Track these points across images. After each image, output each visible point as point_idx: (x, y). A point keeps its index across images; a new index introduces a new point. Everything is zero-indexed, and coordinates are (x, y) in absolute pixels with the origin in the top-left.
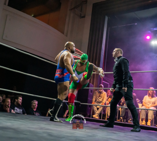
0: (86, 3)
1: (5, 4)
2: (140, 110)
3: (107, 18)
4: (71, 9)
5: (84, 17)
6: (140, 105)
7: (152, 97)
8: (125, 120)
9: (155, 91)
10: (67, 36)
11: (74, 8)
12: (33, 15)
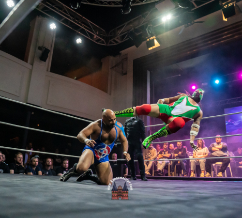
0: (127, 60)
1: (47, 71)
2: (191, 160)
3: (148, 73)
4: (112, 68)
5: (126, 74)
6: (191, 157)
7: (202, 147)
8: (177, 174)
9: (204, 142)
10: (110, 94)
11: (115, 66)
12: (75, 78)
